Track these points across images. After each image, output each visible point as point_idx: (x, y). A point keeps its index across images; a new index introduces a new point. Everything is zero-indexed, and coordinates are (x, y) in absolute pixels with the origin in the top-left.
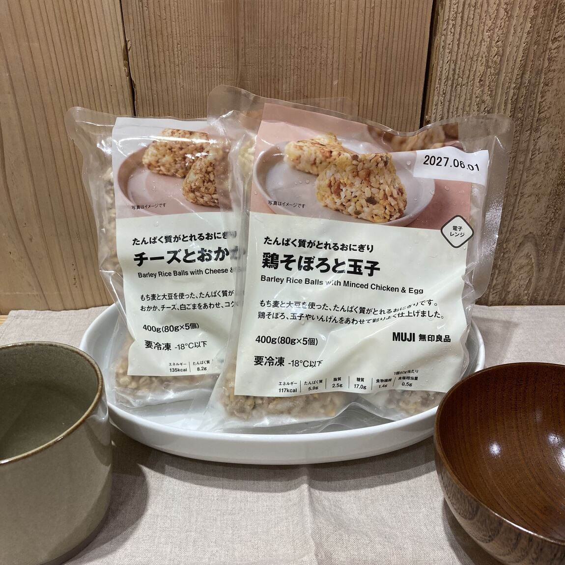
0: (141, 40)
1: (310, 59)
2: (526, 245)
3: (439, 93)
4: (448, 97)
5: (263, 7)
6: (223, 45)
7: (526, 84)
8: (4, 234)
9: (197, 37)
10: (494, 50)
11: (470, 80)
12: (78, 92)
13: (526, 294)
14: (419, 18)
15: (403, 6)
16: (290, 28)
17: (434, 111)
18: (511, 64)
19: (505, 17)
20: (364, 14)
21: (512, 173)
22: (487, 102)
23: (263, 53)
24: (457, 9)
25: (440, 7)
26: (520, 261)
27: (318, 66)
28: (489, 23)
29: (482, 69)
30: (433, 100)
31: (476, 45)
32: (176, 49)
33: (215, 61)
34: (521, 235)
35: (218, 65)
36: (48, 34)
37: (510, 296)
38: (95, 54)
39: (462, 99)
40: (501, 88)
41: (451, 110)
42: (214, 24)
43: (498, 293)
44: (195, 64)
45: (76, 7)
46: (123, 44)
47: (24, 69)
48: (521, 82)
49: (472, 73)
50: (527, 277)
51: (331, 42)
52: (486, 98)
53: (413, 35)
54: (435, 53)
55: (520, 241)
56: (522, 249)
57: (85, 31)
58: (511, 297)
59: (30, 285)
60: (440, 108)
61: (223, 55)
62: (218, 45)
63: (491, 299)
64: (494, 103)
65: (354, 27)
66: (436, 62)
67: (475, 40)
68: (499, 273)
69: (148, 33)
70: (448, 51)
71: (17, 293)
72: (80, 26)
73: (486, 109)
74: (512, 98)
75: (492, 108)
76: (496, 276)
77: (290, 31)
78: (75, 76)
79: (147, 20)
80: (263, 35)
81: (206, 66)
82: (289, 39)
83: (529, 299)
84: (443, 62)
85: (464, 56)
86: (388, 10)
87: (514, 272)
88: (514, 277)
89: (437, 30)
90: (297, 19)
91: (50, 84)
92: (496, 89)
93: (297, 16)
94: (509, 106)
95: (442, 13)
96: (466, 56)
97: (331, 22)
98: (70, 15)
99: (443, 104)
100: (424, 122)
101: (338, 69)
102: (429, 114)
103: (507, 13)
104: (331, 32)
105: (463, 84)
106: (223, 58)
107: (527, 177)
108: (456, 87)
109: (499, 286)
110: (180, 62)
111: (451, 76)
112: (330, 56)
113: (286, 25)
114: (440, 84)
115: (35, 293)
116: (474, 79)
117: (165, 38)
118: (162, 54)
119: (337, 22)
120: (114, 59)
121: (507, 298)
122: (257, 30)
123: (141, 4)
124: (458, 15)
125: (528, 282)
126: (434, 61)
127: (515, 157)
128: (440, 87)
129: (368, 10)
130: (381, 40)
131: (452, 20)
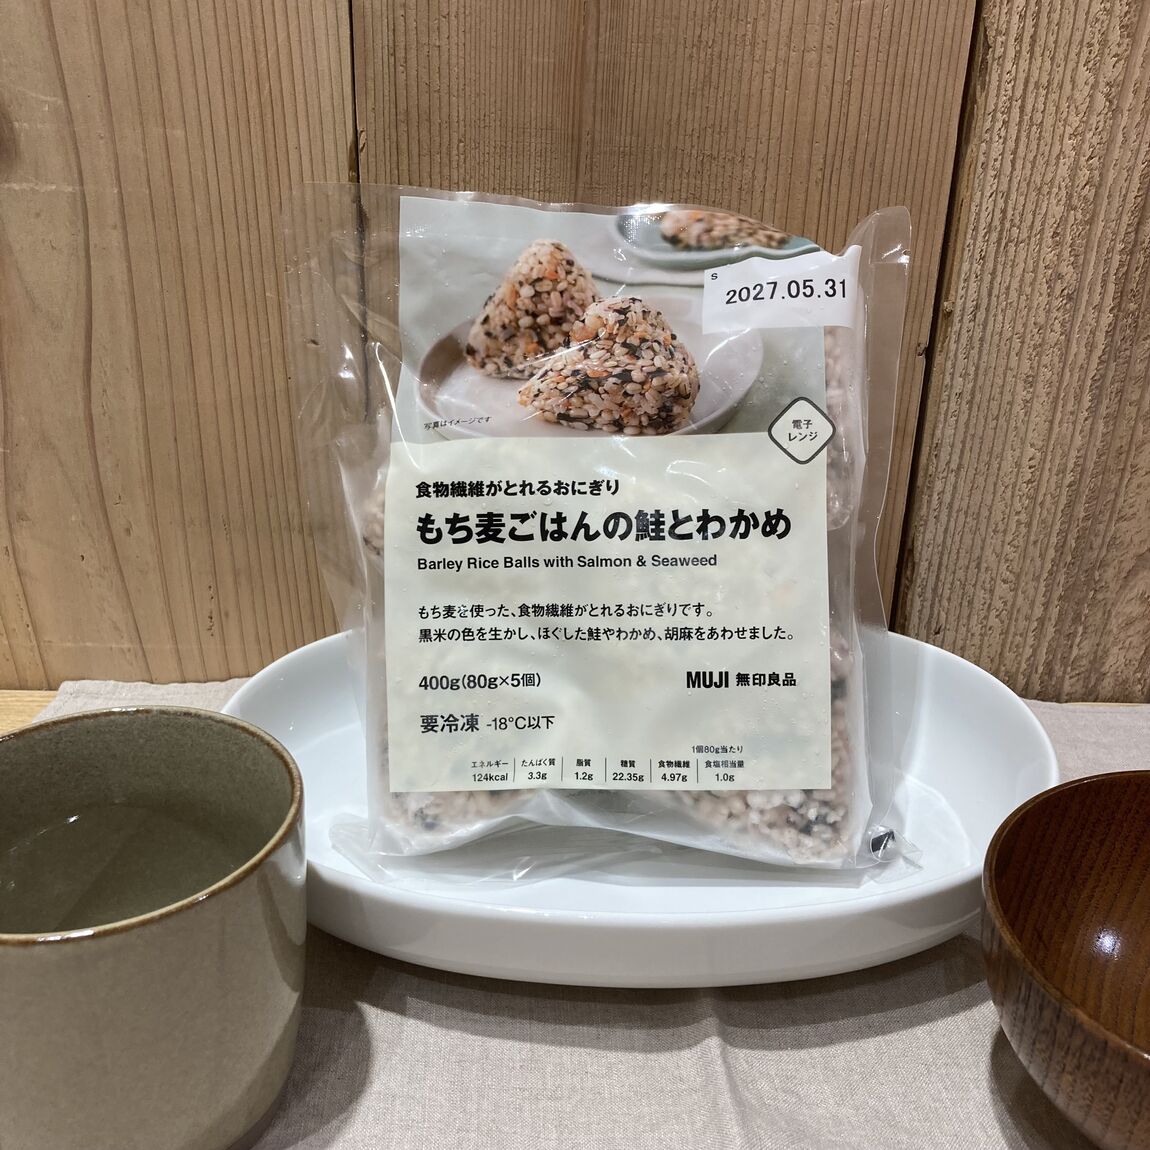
0: (387, 132)
1: (720, 180)
2: (1140, 576)
3: (972, 256)
4: (990, 265)
5: (633, 74)
6: (549, 147)
7: (1145, 245)
8: (73, 519)
9: (498, 128)
10: (1084, 175)
11: (1034, 232)
12: (253, 230)
13: (1139, 680)
14: (939, 109)
15: (907, 83)
16: (682, 120)
17: (961, 292)
18: (1116, 203)
19: (1106, 109)
20: (829, 95)
21: (1114, 424)
22: (1067, 277)
23: (627, 164)
24: (1013, 91)
25: (979, 87)
26: (1128, 610)
27: (735, 195)
28: (1075, 120)
29: (1058, 210)
30: (960, 269)
31: (1047, 163)
32: (455, 152)
33: (532, 179)
34: (1131, 554)
35: (537, 185)
36: (205, 114)
37: (1105, 683)
38: (293, 155)
39: (1018, 271)
40: (1095, 250)
41: (995, 292)
42: (534, 104)
43: (1083, 675)
44: (491, 183)
45: (265, 62)
46: (350, 137)
47: (149, 181)
48: (1136, 240)
49: (1039, 218)
50: (1142, 644)
51: (762, 148)
52: (1066, 269)
53: (925, 138)
54: (966, 176)
55: (1127, 566)
56: (1132, 584)
57: (278, 110)
58: (1107, 685)
59: (117, 628)
60: (973, 286)
61: (548, 166)
62: (538, 146)
63: (1067, 688)
64: (1080, 281)
65: (809, 118)
66: (969, 193)
67: (1047, 153)
68: (1084, 633)
69: (401, 117)
70: (993, 173)
71: (89, 644)
72: (269, 100)
73: (1066, 292)
74: (1117, 270)
75: (1078, 290)
76: (1078, 640)
77: (682, 123)
78: (250, 197)
79: (402, 92)
80: (629, 131)
81: (514, 187)
82: (681, 137)
83: (1145, 690)
84: (982, 194)
85: (1024, 184)
86: (879, 89)
87: (1115, 630)
88: (1114, 644)
89: (972, 133)
90: (698, 100)
91: (198, 210)
92: (1085, 253)
93: (699, 93)
94: (1111, 287)
95: (983, 98)
96: (1028, 184)
97: (766, 108)
98: (251, 78)
99: (979, 278)
100: (941, 315)
101: (775, 201)
102: (952, 298)
103: (1110, 102)
104: (764, 127)
105: (1020, 239)
106: (548, 172)
107: (1144, 433)
108: (1006, 244)
109: (1084, 662)
110: (461, 178)
111: (997, 222)
112: (760, 175)
113: (676, 112)
114: (975, 239)
115: (126, 646)
116: (1042, 231)
117: (435, 129)
118: (426, 159)
119: (777, 109)
120: (331, 166)
121: (1100, 688)
122: (619, 119)
123: (392, 59)
124: (1014, 103)
125: (1145, 653)
126: (963, 192)
127: (1122, 391)
128: (974, 245)
129: (838, 88)
130: (861, 146)
131: (1003, 113)
